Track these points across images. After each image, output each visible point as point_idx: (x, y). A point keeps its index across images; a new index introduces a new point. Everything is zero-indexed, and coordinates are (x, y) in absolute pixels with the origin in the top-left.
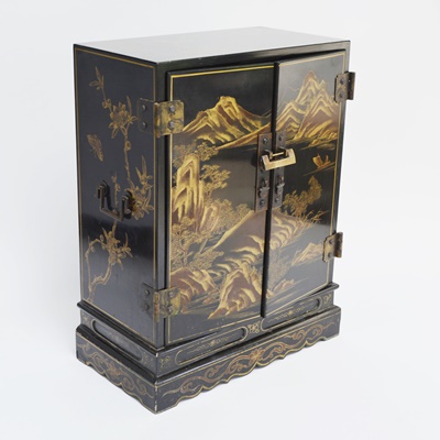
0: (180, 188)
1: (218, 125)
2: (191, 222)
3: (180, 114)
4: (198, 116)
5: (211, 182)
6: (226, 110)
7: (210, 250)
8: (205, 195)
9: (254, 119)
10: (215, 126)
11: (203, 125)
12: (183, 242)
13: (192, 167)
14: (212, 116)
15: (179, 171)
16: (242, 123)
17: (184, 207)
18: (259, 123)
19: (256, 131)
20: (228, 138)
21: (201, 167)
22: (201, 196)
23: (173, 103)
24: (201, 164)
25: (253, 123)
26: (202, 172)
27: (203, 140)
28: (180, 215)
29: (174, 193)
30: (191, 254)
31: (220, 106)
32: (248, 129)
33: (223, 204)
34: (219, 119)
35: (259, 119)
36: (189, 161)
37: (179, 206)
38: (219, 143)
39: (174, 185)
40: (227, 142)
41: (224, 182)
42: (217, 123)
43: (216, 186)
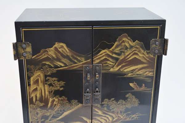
0: (33, 87)
1: (56, 58)
2: (42, 105)
3: (29, 49)
4: (42, 51)
5: (53, 86)
6: (60, 50)
7: (55, 120)
8: (50, 92)
9: (79, 56)
10: (53, 58)
11: (46, 56)
12: (37, 114)
13: (40, 77)
14: (51, 52)
15: (32, 79)
16: (71, 58)
17: (36, 97)
18: (83, 59)
19: (81, 63)
20: (62, 65)
21: (46, 77)
22: (47, 93)
23: (24, 43)
24: (46, 76)
25: (79, 58)
26: (46, 81)
27: (46, 64)
28: (34, 100)
29: (29, 89)
30: (43, 120)
31: (56, 48)
32: (76, 61)
33: (62, 98)
34: (55, 54)
35: (83, 57)
36: (38, 74)
37: (33, 95)
38: (56, 67)
39: (29, 85)
40: (61, 67)
41: (61, 87)
42: (54, 56)
43: (56, 89)
